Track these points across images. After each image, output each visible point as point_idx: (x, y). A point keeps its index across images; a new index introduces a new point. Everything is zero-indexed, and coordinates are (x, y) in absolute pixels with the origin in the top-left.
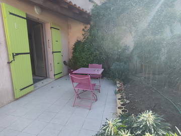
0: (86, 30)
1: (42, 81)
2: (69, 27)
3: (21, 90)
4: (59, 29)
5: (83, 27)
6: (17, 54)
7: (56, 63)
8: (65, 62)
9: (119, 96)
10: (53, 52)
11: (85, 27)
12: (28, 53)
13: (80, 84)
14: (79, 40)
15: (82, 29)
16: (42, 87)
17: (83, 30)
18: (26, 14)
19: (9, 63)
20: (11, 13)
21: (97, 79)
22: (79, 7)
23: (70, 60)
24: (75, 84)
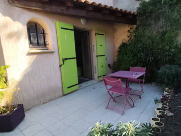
0: (131, 31)
1: (87, 82)
2: (114, 31)
3: (68, 88)
4: (103, 35)
5: (128, 28)
6: (66, 59)
7: (100, 65)
8: (109, 65)
9: (160, 106)
10: (97, 56)
11: (131, 28)
12: (75, 58)
13: (114, 87)
14: (124, 42)
15: (127, 31)
16: (87, 87)
17: (129, 31)
18: (74, 26)
19: (60, 66)
20: (62, 28)
21: (138, 83)
22: (121, 10)
23: (114, 63)
24: (109, 87)
